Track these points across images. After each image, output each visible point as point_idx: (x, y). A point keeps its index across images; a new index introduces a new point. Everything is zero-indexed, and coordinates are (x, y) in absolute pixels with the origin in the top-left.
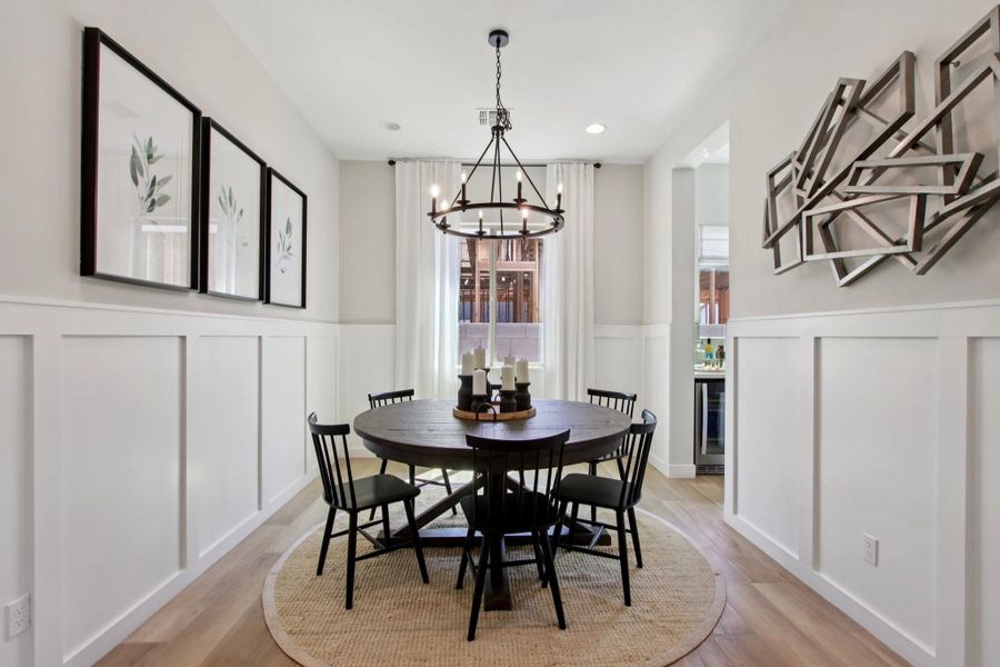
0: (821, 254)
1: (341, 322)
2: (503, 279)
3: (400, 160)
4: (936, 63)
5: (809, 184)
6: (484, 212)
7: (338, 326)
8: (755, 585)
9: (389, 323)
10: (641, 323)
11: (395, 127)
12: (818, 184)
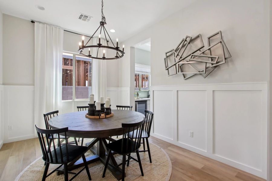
0: (180, 73)
1: (3, 84)
2: (68, 72)
3: (37, 22)
4: (207, 38)
5: (179, 57)
6: (90, 49)
7: (3, 86)
8: (168, 148)
9: (32, 85)
10: (118, 87)
11: (42, 9)
12: (181, 57)
